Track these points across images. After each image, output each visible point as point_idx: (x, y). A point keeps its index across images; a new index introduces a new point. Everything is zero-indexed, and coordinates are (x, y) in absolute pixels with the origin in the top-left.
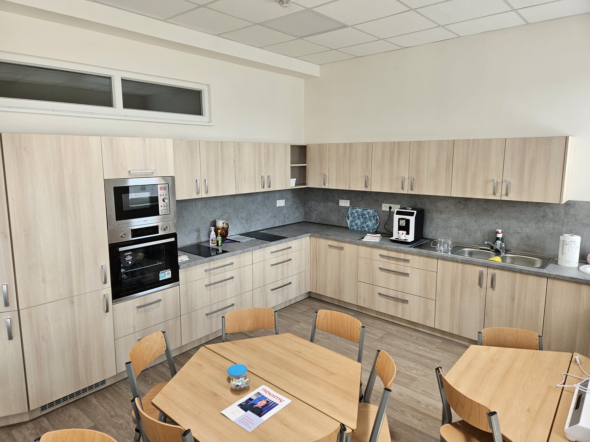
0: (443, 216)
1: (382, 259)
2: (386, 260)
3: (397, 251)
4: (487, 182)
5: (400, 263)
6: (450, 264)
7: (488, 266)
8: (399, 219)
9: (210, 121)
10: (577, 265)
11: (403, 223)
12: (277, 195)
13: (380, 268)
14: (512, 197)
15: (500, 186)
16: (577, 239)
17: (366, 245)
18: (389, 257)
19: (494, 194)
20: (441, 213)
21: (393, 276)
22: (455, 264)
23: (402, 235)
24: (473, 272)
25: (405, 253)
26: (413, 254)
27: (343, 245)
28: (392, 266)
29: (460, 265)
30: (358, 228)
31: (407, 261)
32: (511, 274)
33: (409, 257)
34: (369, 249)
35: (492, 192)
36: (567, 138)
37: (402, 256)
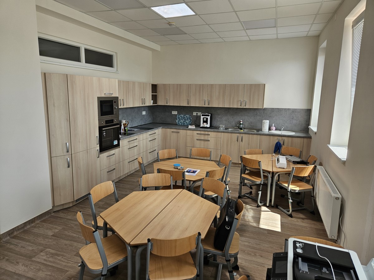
0: (219, 116)
1: (198, 135)
2: (199, 135)
3: (204, 131)
4: (238, 101)
5: (205, 136)
6: (226, 134)
7: (240, 133)
8: (203, 118)
9: (117, 70)
10: (268, 131)
11: (205, 119)
12: (143, 109)
13: (197, 139)
14: (247, 107)
15: (243, 103)
16: (268, 121)
17: (190, 130)
18: (201, 134)
19: (241, 106)
20: (219, 115)
21: (203, 142)
22: (228, 134)
23: (205, 125)
24: (235, 136)
25: (208, 131)
26: (212, 131)
27: (179, 131)
28: (202, 137)
29: (230, 134)
30: (181, 124)
31: (209, 135)
32: (248, 135)
33: (209, 133)
34: (192, 131)
35: (240, 105)
36: (265, 84)
37: (207, 133)
